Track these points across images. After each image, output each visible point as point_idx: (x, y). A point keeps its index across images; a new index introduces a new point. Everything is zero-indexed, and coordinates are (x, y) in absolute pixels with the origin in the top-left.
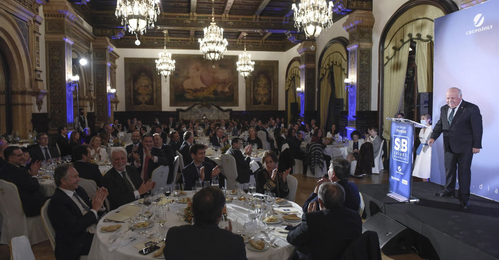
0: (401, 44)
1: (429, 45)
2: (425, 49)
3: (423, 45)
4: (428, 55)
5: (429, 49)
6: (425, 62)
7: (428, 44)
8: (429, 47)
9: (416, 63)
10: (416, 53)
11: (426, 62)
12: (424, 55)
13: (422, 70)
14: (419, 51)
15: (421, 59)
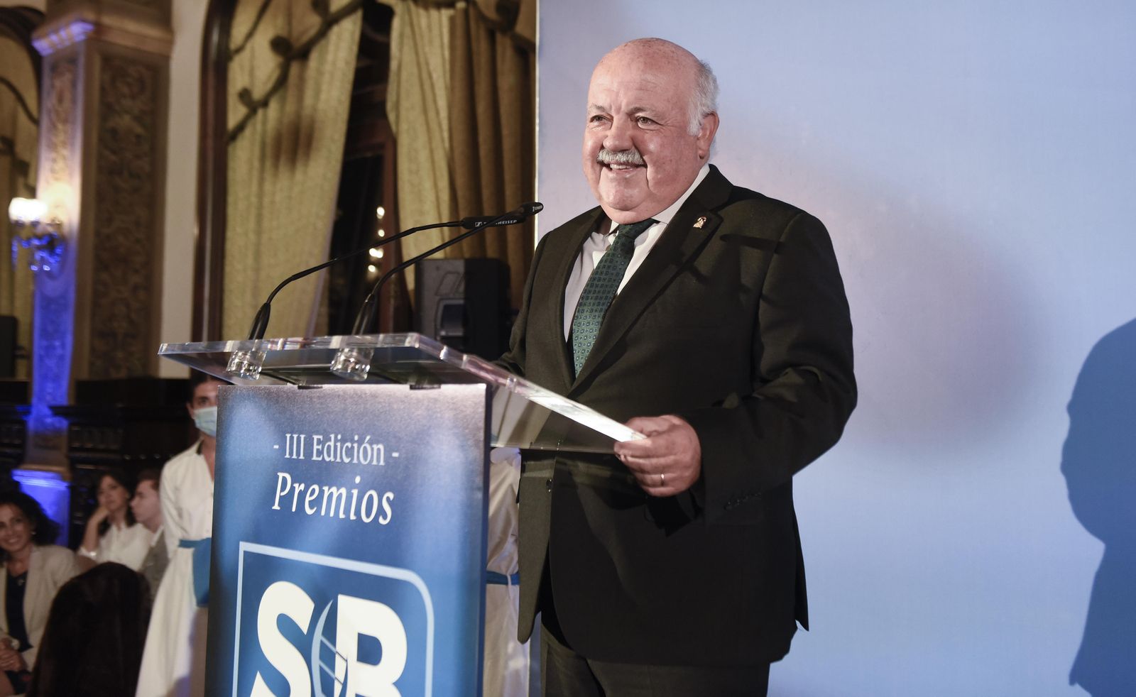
0: (313, 21)
1: (460, 22)
2: (437, 42)
3: (429, 27)
4: (452, 77)
5: (460, 42)
6: (438, 113)
7: (452, 20)
8: (460, 31)
9: (392, 117)
10: (394, 65)
11: (444, 114)
12: (435, 76)
13: (423, 156)
14: (408, 57)
15: (416, 98)
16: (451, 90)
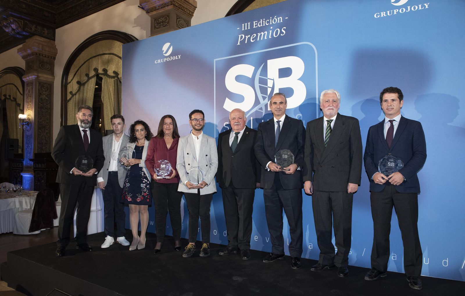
0: (86, 78)
1: (116, 81)
2: (111, 85)
3: (110, 82)
4: (114, 92)
5: (116, 86)
6: (112, 100)
7: (114, 81)
8: (116, 83)
9: (102, 100)
10: (103, 89)
11: (113, 100)
12: (111, 92)
13: (109, 108)
14: (106, 87)
15: (107, 96)
16: (114, 95)
